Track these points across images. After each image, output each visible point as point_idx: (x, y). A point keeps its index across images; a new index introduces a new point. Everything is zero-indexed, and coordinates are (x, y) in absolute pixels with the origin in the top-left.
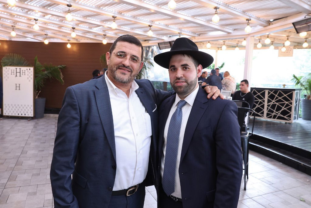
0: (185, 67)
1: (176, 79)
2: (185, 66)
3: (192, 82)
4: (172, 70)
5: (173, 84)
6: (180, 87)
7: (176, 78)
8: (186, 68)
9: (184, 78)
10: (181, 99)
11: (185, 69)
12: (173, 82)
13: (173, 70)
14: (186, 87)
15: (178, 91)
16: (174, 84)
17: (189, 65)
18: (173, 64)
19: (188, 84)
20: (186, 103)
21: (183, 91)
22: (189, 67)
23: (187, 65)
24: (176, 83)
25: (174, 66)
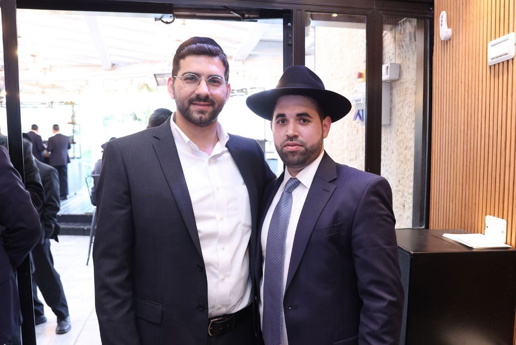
0: (303, 118)
1: (286, 140)
2: (303, 116)
3: (313, 146)
4: (278, 122)
5: (280, 148)
6: (293, 153)
7: (286, 138)
8: (305, 121)
9: (300, 138)
10: (290, 177)
11: (302, 121)
12: (281, 146)
13: (280, 122)
14: (303, 154)
15: (288, 160)
16: (282, 149)
17: (311, 115)
18: (282, 112)
19: (307, 150)
20: (298, 183)
21: (298, 161)
22: (310, 119)
23: (306, 114)
24: (285, 146)
25: (283, 115)
